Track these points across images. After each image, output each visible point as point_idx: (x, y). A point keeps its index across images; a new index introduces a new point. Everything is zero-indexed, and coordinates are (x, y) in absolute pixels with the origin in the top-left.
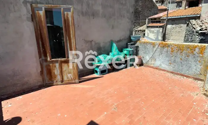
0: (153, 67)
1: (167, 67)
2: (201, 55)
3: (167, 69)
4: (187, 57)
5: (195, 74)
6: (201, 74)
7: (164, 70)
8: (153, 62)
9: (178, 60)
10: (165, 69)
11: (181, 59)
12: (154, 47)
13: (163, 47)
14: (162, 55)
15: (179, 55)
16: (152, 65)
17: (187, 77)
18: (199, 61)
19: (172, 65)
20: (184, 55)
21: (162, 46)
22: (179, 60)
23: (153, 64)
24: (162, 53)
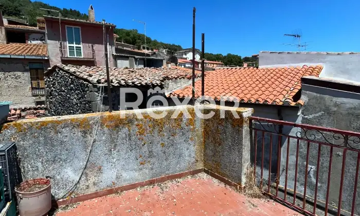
0: (96, 195)
1: (137, 174)
2: (192, 127)
3: (137, 180)
4: (171, 138)
5: (189, 164)
6: (197, 161)
7: (133, 186)
8: (92, 179)
9: (157, 149)
10: (133, 182)
11: (163, 145)
12: (85, 133)
13: (117, 126)
14: (118, 148)
15: (157, 138)
16: (93, 190)
17: (180, 176)
18: (191, 139)
19: (146, 166)
20: (165, 134)
21: (113, 124)
22: (159, 147)
23: (94, 184)
24: (115, 146)
